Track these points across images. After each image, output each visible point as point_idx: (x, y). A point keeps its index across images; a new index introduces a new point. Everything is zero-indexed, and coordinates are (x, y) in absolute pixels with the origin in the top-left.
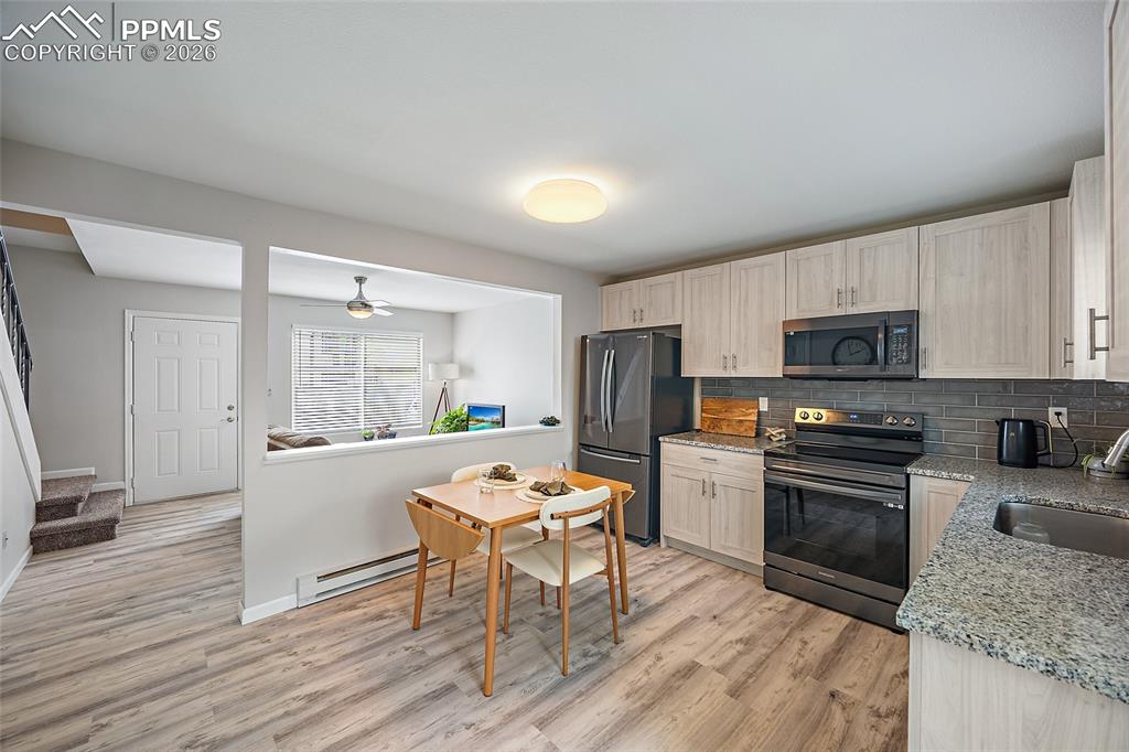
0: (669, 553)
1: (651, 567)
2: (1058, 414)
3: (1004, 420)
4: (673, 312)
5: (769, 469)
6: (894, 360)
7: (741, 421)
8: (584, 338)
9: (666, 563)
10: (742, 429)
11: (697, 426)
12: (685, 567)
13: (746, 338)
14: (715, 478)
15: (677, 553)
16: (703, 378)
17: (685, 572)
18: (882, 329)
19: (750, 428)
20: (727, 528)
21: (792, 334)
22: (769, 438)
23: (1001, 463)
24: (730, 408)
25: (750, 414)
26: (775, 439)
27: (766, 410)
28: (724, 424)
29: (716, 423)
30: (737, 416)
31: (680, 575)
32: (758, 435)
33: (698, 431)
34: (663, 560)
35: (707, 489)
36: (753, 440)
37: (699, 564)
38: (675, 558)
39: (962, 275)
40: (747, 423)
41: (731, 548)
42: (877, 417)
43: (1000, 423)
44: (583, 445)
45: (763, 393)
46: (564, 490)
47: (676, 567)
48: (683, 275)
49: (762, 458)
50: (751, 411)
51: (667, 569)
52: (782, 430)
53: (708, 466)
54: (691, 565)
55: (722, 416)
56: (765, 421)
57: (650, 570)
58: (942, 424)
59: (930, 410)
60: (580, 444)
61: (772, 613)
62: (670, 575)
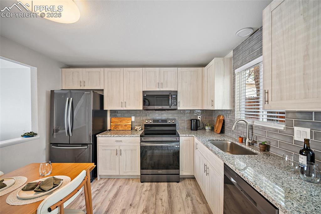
0: (102, 182)
1: (97, 192)
2: (200, 117)
3: (192, 119)
4: (100, 84)
5: (141, 141)
6: (173, 104)
7: (126, 125)
8: (52, 92)
9: (102, 187)
10: (126, 128)
11: (109, 128)
12: (111, 186)
13: (129, 96)
14: (121, 148)
15: (105, 180)
16: (111, 110)
17: (112, 188)
18: (170, 95)
19: (129, 127)
20: (126, 165)
21: (145, 95)
22: (136, 130)
23: (191, 130)
24: (122, 120)
25: (129, 122)
26: (138, 130)
27: (134, 120)
28: (120, 126)
29: (116, 126)
30: (124, 123)
31: (110, 191)
32: (132, 129)
33: (110, 130)
34: (101, 186)
35: (118, 153)
36: (131, 131)
37: (116, 182)
38: (105, 183)
39: (186, 82)
40: (128, 126)
41: (127, 172)
42: (165, 121)
43: (191, 120)
44: (52, 144)
45: (133, 115)
46: (56, 184)
47: (107, 187)
48: (104, 70)
49: (139, 138)
50: (129, 121)
51: (103, 190)
52: (140, 127)
53: (118, 144)
54: (113, 183)
55: (118, 124)
56: (134, 124)
57: (97, 194)
58: (179, 121)
59: (176, 118)
60: (51, 144)
61: (147, 192)
62: (107, 192)
